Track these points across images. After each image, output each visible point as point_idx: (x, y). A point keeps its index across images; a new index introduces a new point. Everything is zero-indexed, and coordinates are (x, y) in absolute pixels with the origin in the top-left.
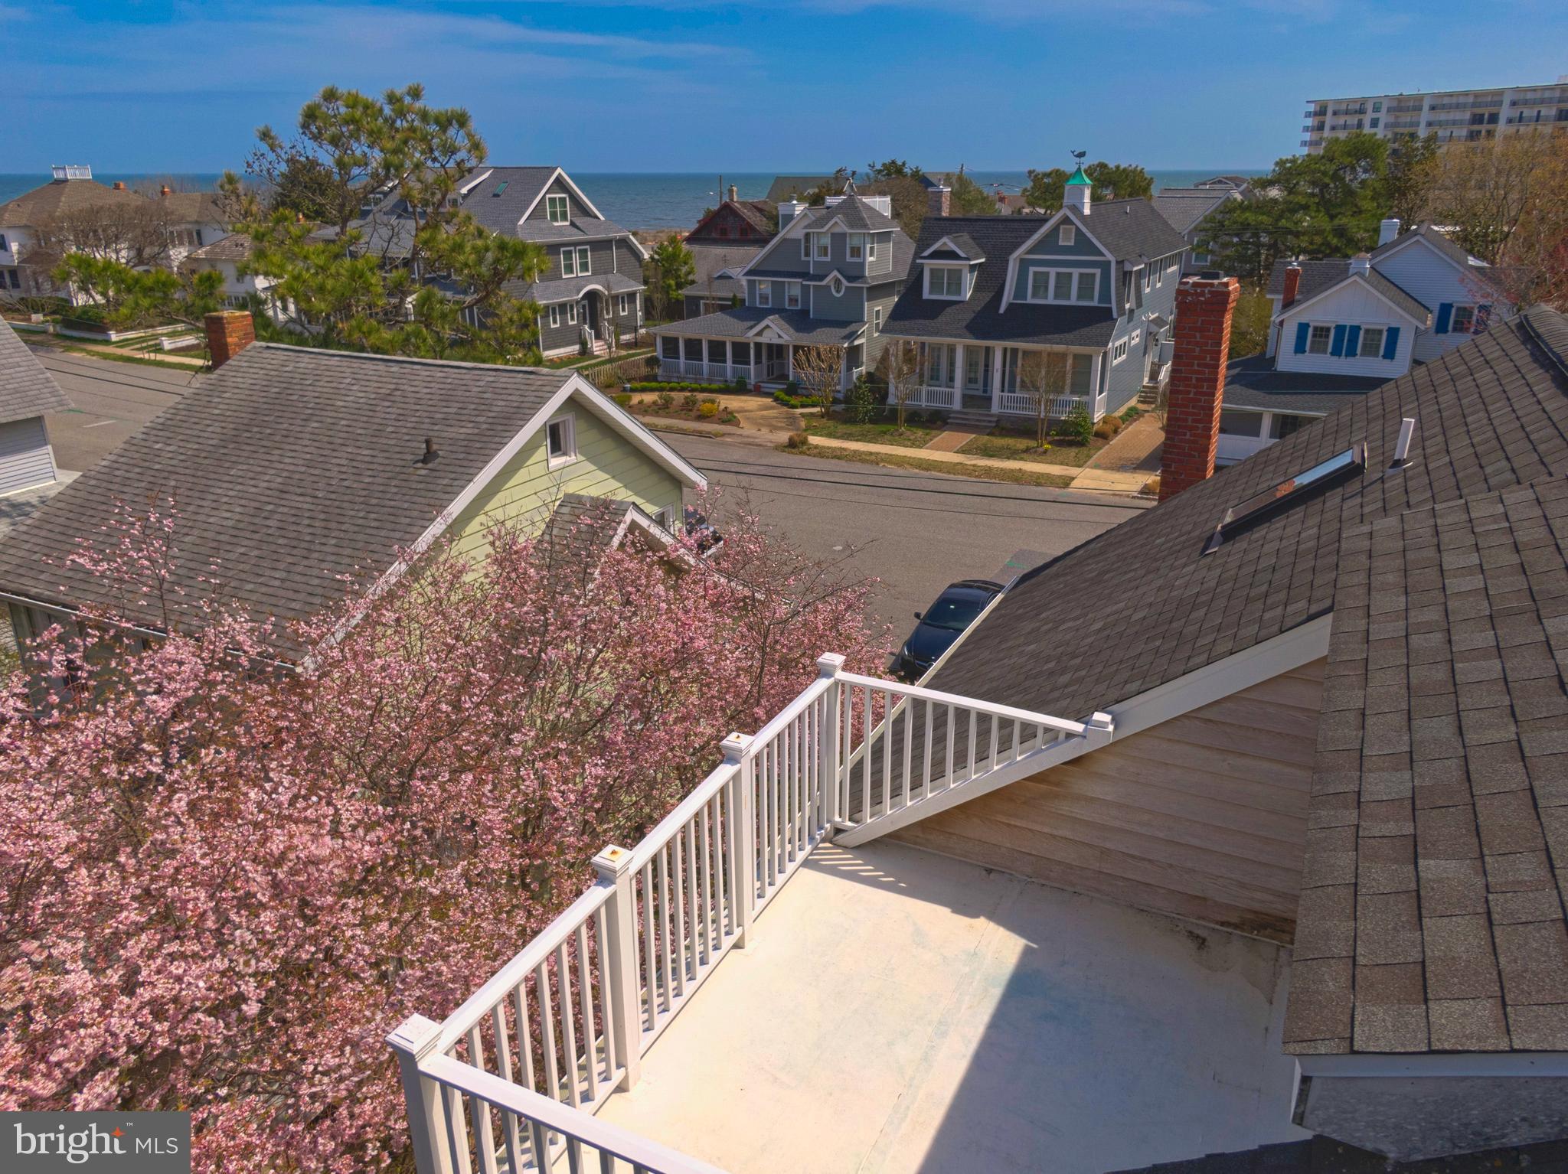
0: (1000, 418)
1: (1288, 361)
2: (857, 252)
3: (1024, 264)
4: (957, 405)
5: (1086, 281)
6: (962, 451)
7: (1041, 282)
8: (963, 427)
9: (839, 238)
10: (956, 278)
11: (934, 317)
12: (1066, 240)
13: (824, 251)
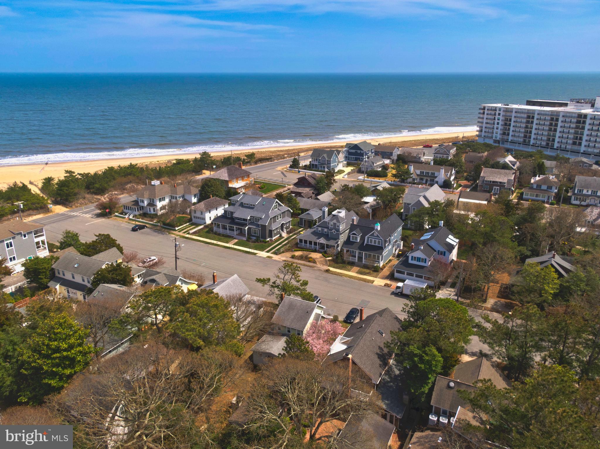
0: (364, 264)
1: (410, 261)
2: (338, 226)
3: (368, 238)
4: (357, 261)
5: (379, 242)
6: (357, 273)
7: (371, 241)
8: (358, 266)
9: (335, 224)
10: (356, 238)
11: (352, 245)
12: (375, 235)
13: (332, 225)
